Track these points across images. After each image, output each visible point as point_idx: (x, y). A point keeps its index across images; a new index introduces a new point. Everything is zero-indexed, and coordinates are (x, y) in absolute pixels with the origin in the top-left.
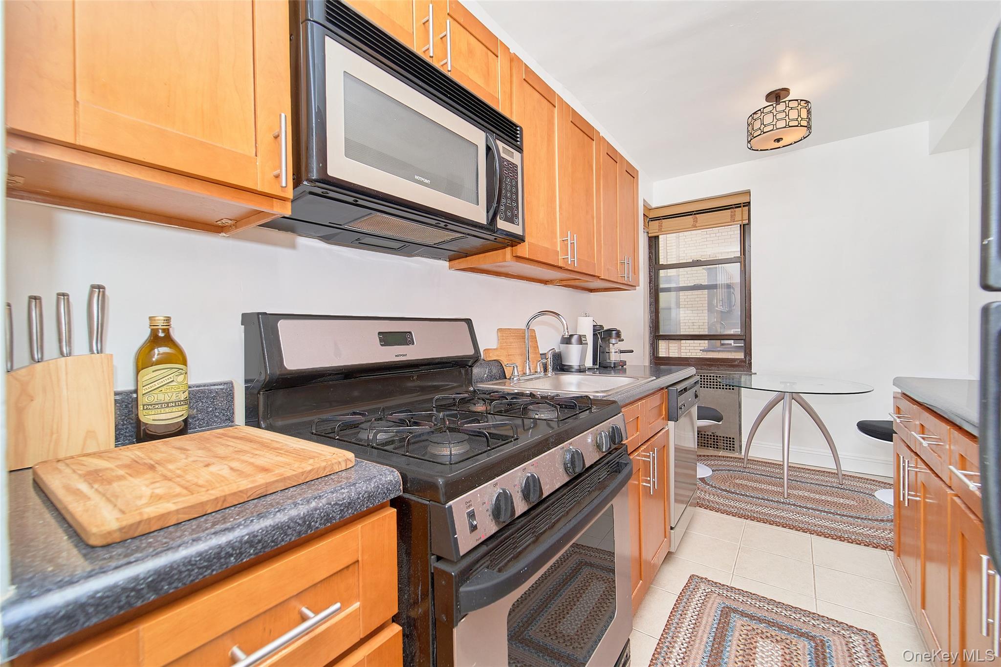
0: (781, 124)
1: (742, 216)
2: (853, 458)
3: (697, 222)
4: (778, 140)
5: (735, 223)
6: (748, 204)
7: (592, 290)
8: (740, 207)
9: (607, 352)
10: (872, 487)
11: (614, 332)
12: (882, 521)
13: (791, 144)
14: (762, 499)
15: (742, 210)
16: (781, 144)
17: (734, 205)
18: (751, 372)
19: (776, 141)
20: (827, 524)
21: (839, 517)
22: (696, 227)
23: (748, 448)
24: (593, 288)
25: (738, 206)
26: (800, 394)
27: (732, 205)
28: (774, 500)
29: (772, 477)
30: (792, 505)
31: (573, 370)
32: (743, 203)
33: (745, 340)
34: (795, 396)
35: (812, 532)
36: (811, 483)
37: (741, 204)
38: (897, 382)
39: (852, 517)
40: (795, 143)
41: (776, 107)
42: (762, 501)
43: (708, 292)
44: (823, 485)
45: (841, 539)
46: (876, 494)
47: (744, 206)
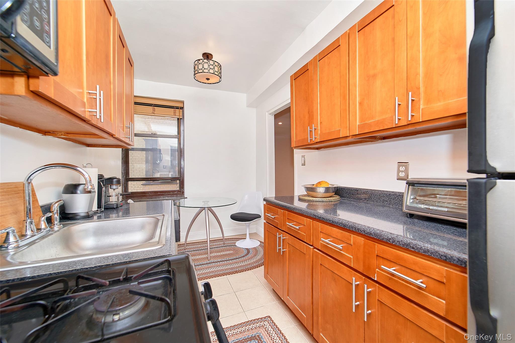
0: (211, 71)
1: (179, 114)
2: (228, 230)
3: (155, 111)
4: (208, 79)
5: (176, 116)
6: (182, 108)
7: (89, 145)
8: (178, 109)
9: (108, 196)
10: (234, 242)
11: (115, 180)
12: (244, 256)
13: (211, 84)
14: (200, 265)
15: (179, 110)
16: (209, 82)
17: (176, 107)
18: (184, 197)
19: (207, 79)
20: (229, 267)
21: (231, 261)
22: (155, 114)
23: (186, 238)
24: (89, 144)
25: (177, 108)
26: (212, 208)
27: (174, 107)
28: (205, 263)
29: (198, 250)
30: (213, 263)
31: (78, 217)
32: (180, 107)
33: (180, 180)
34: (210, 209)
35: (226, 274)
36: (214, 248)
37: (179, 107)
38: (264, 200)
39: (234, 259)
40: (213, 84)
41: (209, 61)
42: (200, 266)
43: (146, 152)
44: (219, 247)
45: (236, 272)
46: (236, 244)
47: (180, 109)
